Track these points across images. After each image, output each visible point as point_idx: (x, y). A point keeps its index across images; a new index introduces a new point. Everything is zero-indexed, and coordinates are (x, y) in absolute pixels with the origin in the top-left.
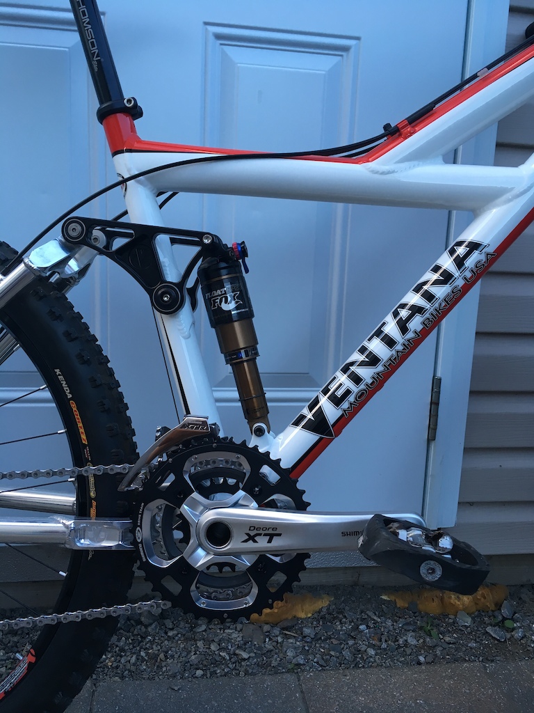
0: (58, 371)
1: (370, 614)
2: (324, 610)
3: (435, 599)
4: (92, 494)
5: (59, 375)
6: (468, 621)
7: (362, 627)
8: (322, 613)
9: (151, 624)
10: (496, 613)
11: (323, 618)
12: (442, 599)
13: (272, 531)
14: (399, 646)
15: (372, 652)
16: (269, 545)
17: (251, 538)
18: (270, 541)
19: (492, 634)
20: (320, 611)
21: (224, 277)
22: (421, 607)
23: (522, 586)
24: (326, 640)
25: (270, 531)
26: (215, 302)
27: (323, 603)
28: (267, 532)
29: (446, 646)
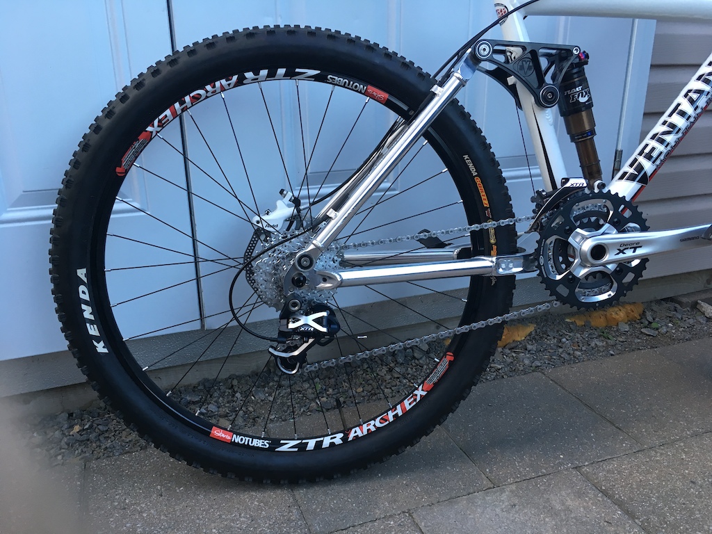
0: (466, 157)
1: (564, 331)
2: (533, 333)
3: (602, 317)
4: (492, 241)
5: (467, 159)
6: (627, 328)
7: (564, 340)
8: (532, 336)
9: (421, 358)
10: (643, 320)
11: (534, 338)
12: (606, 316)
13: (635, 246)
14: (593, 348)
15: (578, 353)
16: (634, 254)
17: (622, 251)
18: (634, 252)
19: (646, 332)
20: (530, 334)
21: (576, 80)
22: (593, 324)
23: (651, 302)
24: (544, 351)
25: (635, 245)
26: (573, 96)
27: (531, 328)
28: (632, 246)
29: (622, 344)
